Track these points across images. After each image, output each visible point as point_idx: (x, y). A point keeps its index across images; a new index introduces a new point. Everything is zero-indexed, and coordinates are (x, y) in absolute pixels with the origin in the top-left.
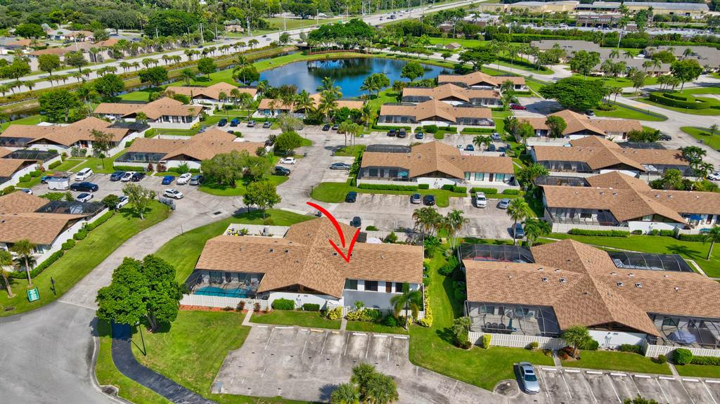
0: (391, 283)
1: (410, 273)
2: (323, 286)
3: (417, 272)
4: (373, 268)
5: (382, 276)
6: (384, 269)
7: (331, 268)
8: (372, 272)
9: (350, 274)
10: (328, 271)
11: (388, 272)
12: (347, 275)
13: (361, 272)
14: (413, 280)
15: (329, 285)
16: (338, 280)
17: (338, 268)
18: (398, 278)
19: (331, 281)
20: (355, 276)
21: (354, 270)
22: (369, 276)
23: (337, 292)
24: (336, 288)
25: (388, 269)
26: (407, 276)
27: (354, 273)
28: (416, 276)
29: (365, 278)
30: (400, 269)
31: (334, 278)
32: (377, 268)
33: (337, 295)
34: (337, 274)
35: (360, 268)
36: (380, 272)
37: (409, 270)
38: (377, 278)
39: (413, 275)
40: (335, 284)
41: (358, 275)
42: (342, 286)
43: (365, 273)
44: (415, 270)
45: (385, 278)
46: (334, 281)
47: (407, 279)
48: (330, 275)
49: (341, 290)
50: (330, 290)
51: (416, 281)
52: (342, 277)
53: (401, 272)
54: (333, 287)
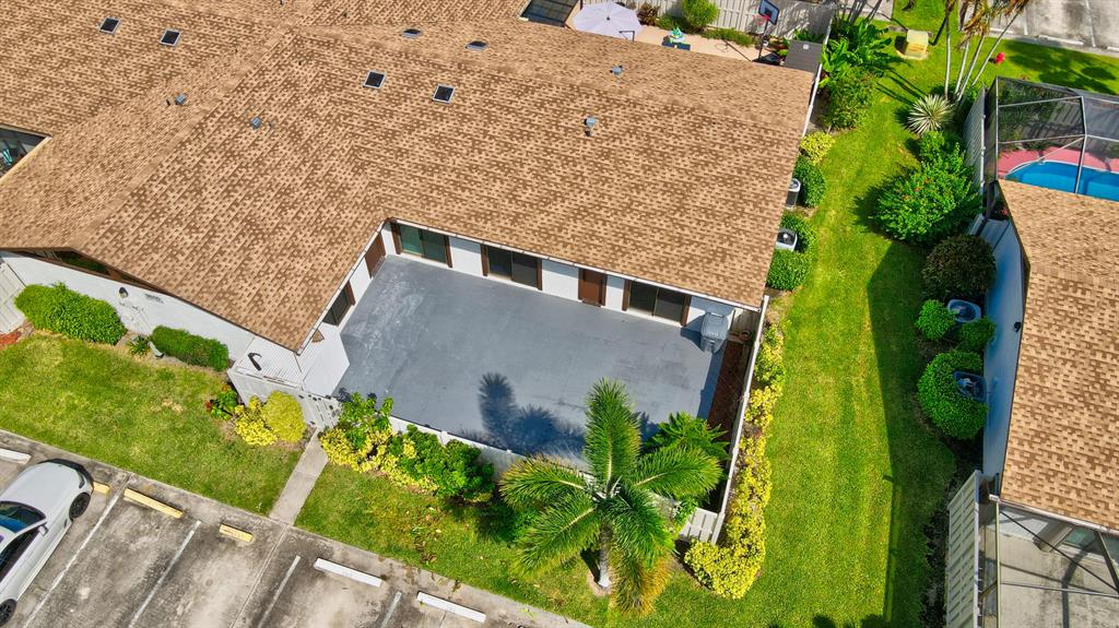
0: (603, 277)
1: (705, 235)
2: (229, 264)
3: (743, 236)
4: (529, 178)
5: (560, 231)
6: (580, 192)
7: (332, 155)
8: (517, 201)
9: (413, 198)
10: (304, 169)
11: (596, 215)
12: (395, 199)
13: (467, 193)
14: (714, 279)
15: (268, 256)
16: (338, 229)
17: (364, 157)
18: (638, 257)
19: (294, 235)
20: (431, 212)
21: (435, 177)
22: (499, 222)
23: (296, 304)
24: (303, 281)
25: (602, 196)
26: (689, 251)
27: (434, 194)
28: (735, 261)
29: (477, 231)
30: (662, 205)
31: (319, 217)
32: (548, 182)
33: (282, 328)
34: (349, 189)
35: (468, 173)
36: (558, 207)
37: (704, 218)
38: (535, 242)
39: (720, 250)
40: (309, 250)
41: (450, 207)
42: (347, 263)
43: (482, 201)
44: (739, 222)
45: (576, 248)
46: (309, 233)
47: (687, 268)
48: (305, 192)
49: (322, 293)
50: (261, 292)
51: (726, 288)
52: (368, 210)
53: (662, 223)
54: (283, 275)
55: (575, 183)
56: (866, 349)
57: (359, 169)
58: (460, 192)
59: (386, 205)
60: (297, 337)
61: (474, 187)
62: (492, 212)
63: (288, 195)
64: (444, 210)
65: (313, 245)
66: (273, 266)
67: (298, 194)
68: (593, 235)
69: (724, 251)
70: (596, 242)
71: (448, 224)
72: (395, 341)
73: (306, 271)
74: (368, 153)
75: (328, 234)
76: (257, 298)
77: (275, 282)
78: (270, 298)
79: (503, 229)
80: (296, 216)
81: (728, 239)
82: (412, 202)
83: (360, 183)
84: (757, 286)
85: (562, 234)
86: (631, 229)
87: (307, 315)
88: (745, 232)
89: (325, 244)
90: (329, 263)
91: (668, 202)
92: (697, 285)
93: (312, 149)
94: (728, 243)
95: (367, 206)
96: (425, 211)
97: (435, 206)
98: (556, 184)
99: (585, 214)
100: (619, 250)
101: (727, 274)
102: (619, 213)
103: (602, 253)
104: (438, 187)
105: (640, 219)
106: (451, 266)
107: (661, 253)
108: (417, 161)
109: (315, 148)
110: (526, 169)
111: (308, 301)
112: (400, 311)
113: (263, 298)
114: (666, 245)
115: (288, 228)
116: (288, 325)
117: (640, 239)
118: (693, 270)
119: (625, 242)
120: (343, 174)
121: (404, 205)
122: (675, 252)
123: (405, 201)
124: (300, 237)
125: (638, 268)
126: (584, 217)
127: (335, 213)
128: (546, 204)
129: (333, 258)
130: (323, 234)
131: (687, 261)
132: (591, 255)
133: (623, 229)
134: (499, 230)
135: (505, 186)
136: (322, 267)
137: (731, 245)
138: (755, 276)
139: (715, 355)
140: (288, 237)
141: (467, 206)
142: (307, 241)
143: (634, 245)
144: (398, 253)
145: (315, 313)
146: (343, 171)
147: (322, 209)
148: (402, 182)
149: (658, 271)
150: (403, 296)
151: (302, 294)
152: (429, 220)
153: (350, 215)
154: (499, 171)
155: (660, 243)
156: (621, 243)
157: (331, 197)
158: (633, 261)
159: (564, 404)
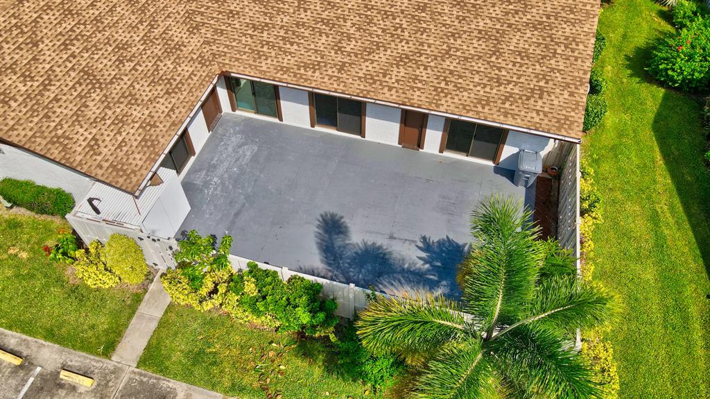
0: (424, 117)
1: (522, 75)
2: (66, 110)
3: (558, 75)
4: (352, 32)
5: (384, 76)
6: (401, 42)
7: (168, 16)
8: (342, 52)
9: (245, 53)
10: (141, 28)
11: (417, 61)
12: (228, 55)
13: (295, 47)
14: (534, 115)
15: (106, 104)
16: (175, 80)
17: (198, 19)
18: (460, 97)
19: (131, 85)
20: (263, 64)
21: (265, 34)
22: (327, 71)
23: (133, 148)
24: (140, 127)
25: (422, 44)
26: (508, 90)
27: (265, 49)
28: (553, 98)
29: (306, 80)
30: (478, 50)
31: (157, 70)
32: (370, 34)
33: (118, 171)
34: (185, 46)
35: (296, 29)
36: (381, 55)
37: (519, 60)
38: (362, 87)
39: (537, 88)
40: (146, 99)
41: (280, 60)
42: (184, 111)
43: (309, 54)
44: (553, 62)
45: (401, 91)
46: (146, 84)
47: (507, 105)
48: (142, 48)
49: (160, 138)
50: (98, 137)
51: (546, 121)
52: (204, 65)
53: (480, 66)
54: (120, 121)
55: (396, 34)
56: (663, 180)
57: (194, 29)
58: (288, 46)
59: (220, 60)
60: (134, 180)
61: (302, 41)
62: (319, 62)
63: (126, 49)
64: (274, 63)
65: (150, 94)
66: (110, 113)
67: (135, 49)
68: (416, 78)
69: (541, 89)
70: (420, 85)
71: (278, 75)
72: (233, 186)
73: (144, 117)
74: (202, 15)
75: (165, 85)
76: (93, 143)
77: (112, 127)
78: (106, 143)
79: (331, 77)
80: (134, 68)
81: (544, 78)
82: (244, 57)
83: (195, 41)
84: (576, 119)
85: (387, 79)
86: (451, 72)
87: (144, 158)
88: (559, 71)
89: (162, 93)
90: (167, 110)
91: (483, 47)
92: (519, 121)
93: (149, 11)
94: (544, 81)
95: (202, 61)
96: (257, 64)
97: (266, 59)
98: (378, 36)
99: (407, 61)
100: (442, 92)
101: (546, 109)
102: (439, 58)
103: (425, 95)
104: (268, 43)
105: (459, 63)
106: (281, 119)
107: (482, 93)
108: (247, 21)
109: (152, 10)
110: (349, 24)
111: (145, 146)
112: (237, 160)
113: (100, 142)
114: (485, 85)
115: (126, 79)
116: (125, 167)
117: (460, 81)
118: (513, 107)
119: (447, 84)
120: (179, 33)
121: (237, 60)
122: (495, 91)
123: (238, 56)
124: (137, 87)
125: (461, 107)
126: (406, 63)
127: (172, 67)
128: (370, 54)
129: (170, 106)
130: (160, 85)
131: (507, 99)
132: (415, 97)
133: (444, 72)
134: (327, 77)
135: (330, 39)
136: (160, 114)
137: (547, 83)
138: (573, 110)
139: (528, 189)
140: (125, 87)
141: (296, 59)
142: (144, 90)
143: (455, 86)
144: (234, 110)
145: (153, 156)
146: (179, 31)
147: (158, 63)
148: (235, 40)
149: (480, 109)
150: (240, 147)
151: (139, 139)
152: (261, 72)
153: (186, 69)
154: (324, 27)
155: (479, 84)
156: (443, 85)
157: (168, 52)
158: (456, 100)
159: (395, 238)
